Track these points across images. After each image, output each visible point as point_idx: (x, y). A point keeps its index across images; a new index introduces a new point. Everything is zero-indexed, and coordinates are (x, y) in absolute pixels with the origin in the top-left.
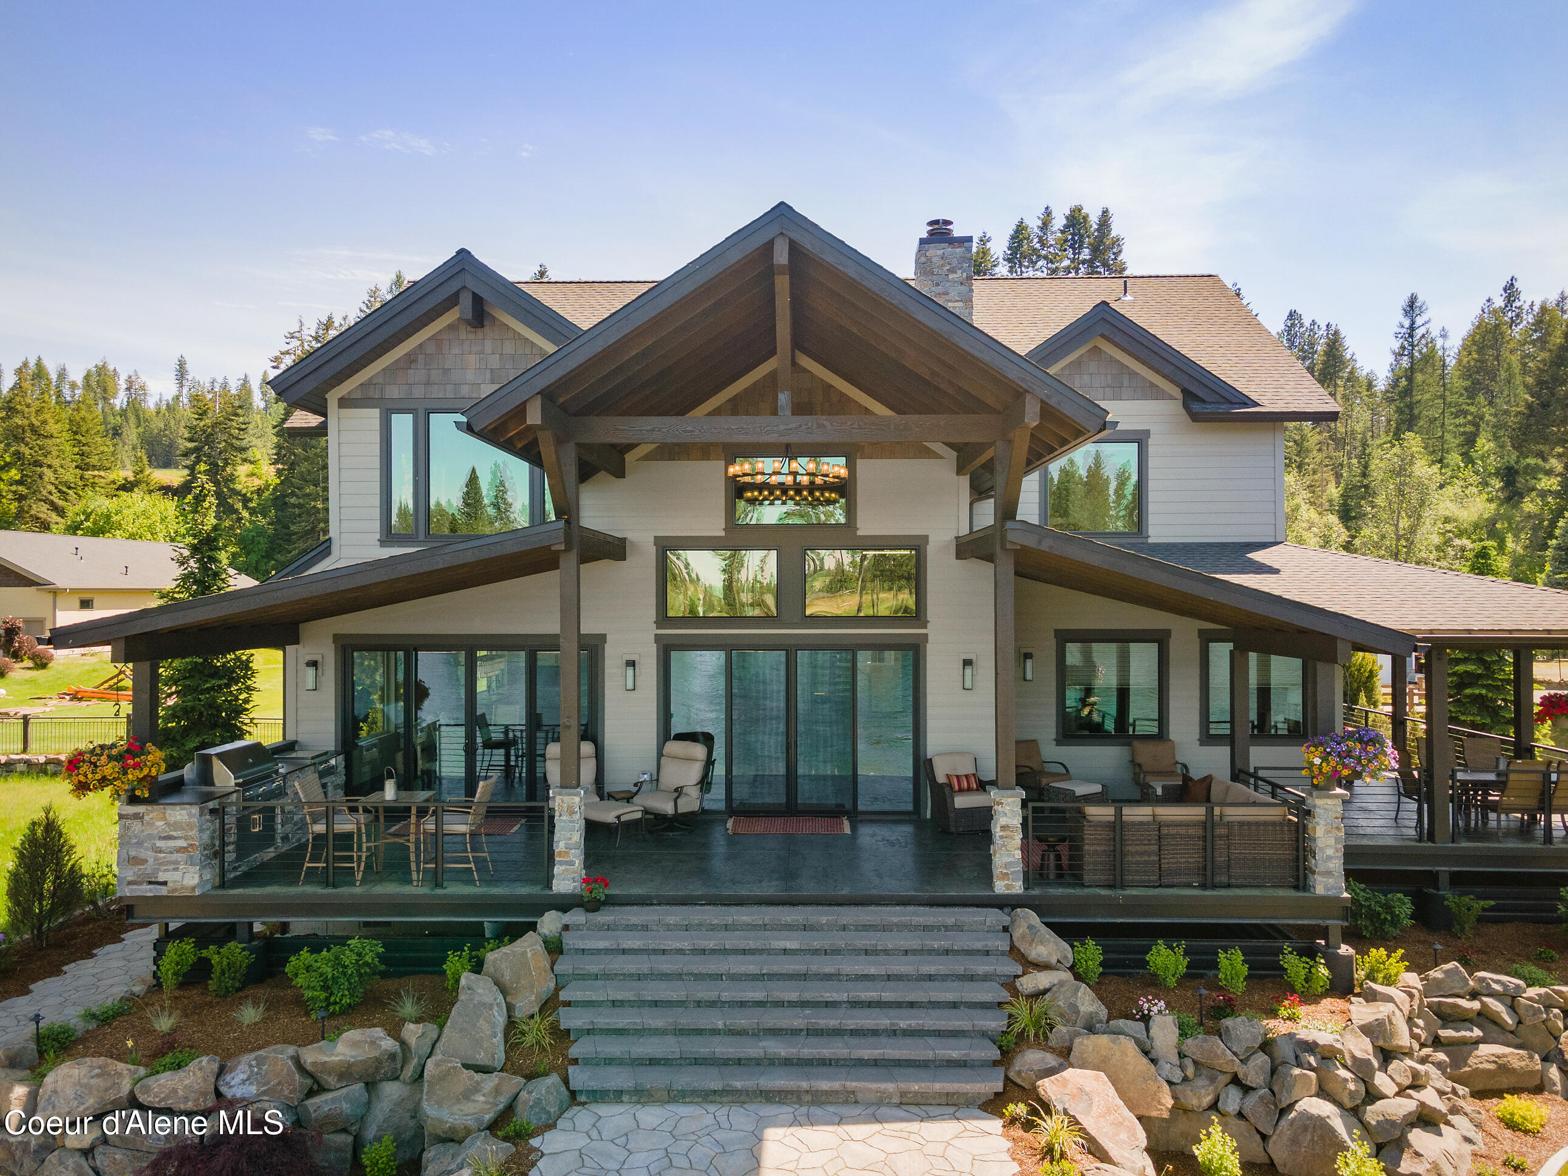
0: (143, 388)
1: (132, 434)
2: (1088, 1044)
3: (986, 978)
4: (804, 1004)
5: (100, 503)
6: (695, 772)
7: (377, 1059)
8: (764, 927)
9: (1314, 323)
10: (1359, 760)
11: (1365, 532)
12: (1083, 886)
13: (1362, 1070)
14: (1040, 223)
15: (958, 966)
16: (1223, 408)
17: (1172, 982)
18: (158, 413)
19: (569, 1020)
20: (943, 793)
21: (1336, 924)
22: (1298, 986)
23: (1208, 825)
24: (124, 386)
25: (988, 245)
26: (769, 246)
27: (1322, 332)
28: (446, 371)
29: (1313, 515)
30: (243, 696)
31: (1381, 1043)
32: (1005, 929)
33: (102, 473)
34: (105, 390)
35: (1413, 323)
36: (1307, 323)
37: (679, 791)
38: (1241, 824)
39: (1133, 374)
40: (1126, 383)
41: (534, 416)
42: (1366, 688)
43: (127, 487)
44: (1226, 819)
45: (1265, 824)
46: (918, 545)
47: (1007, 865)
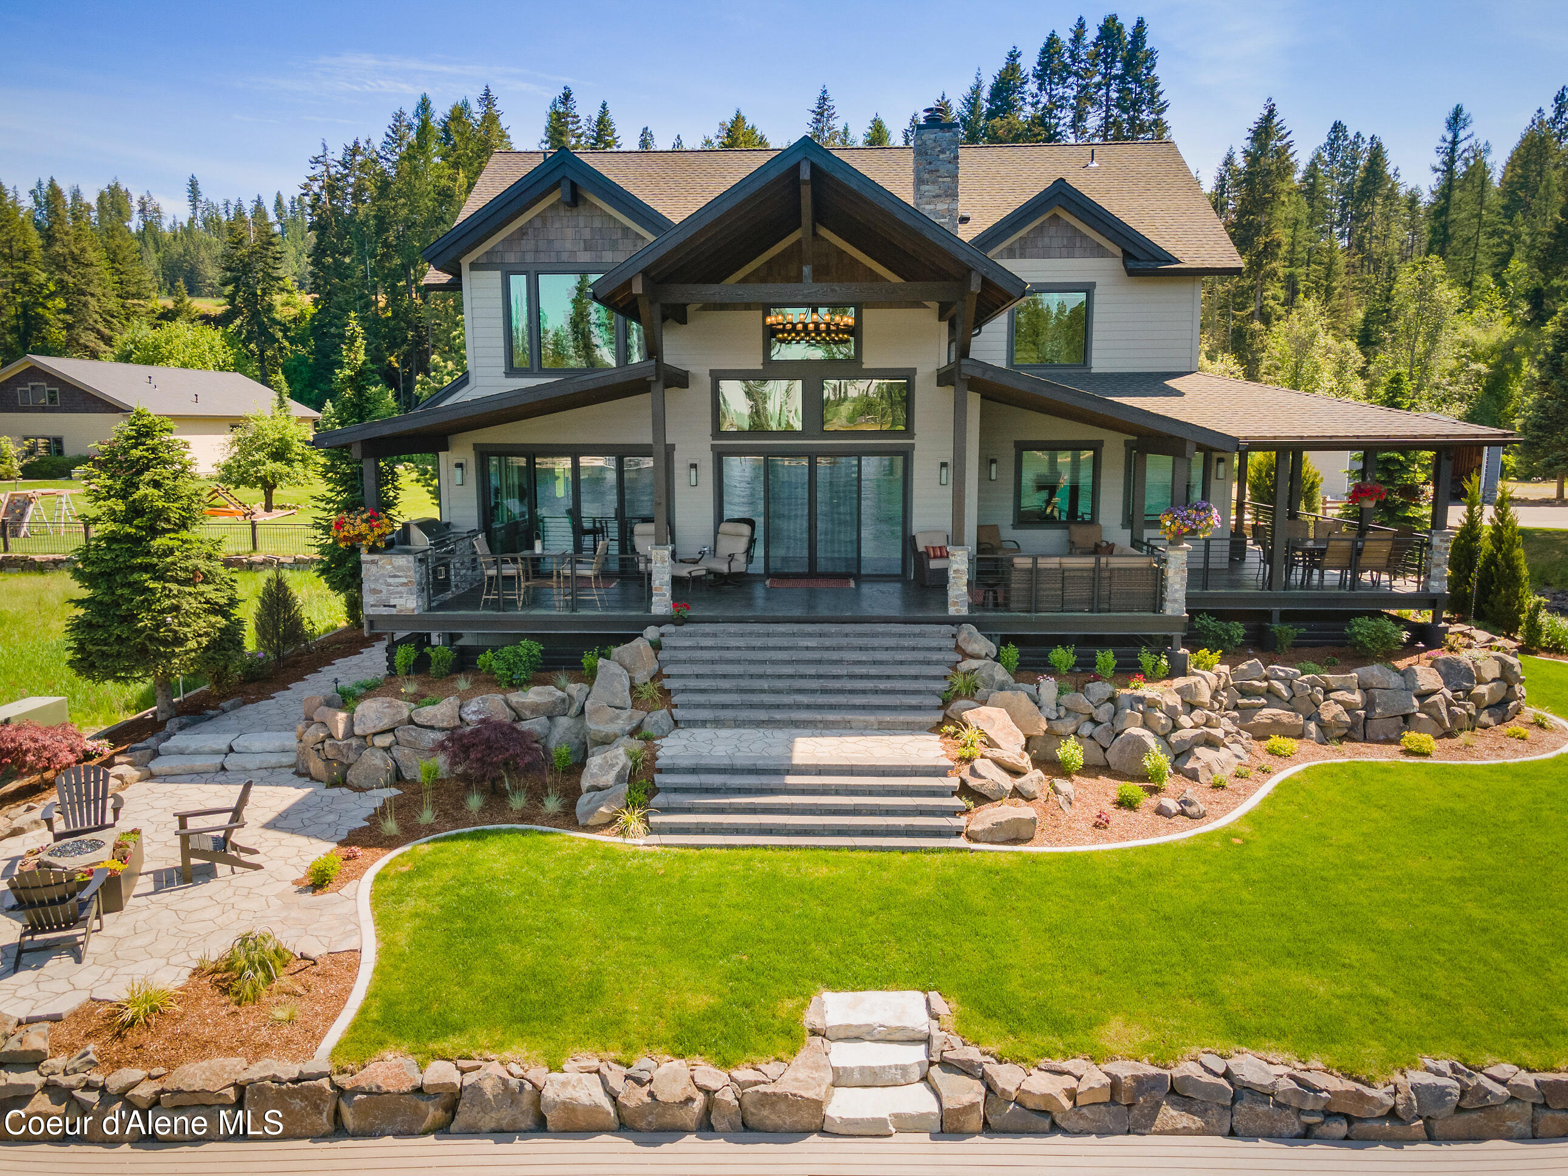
0: (157, 210)
1: (152, 259)
2: (998, 696)
3: (938, 663)
4: (820, 677)
5: (146, 333)
6: (742, 545)
7: (554, 702)
8: (794, 634)
9: (1358, 135)
10: (1194, 521)
11: (1381, 357)
12: (1009, 611)
13: (1172, 713)
14: (1072, 36)
15: (920, 656)
16: (1152, 265)
17: (1064, 671)
18: (175, 237)
19: (668, 684)
20: (922, 558)
21: (1178, 635)
22: (1148, 673)
23: (1097, 570)
24: (137, 208)
25: (1019, 60)
26: (797, 167)
27: (1366, 146)
28: (550, 241)
29: (1330, 340)
30: (391, 494)
31: (1188, 699)
32: (954, 636)
33: (142, 302)
34: (120, 212)
35: (1455, 136)
36: (1351, 135)
37: (732, 556)
38: (1119, 569)
39: (1084, 237)
40: (1078, 244)
41: (637, 288)
42: (1307, 497)
43: (168, 316)
44: (1111, 566)
45: (1137, 569)
46: (909, 374)
47: (956, 597)
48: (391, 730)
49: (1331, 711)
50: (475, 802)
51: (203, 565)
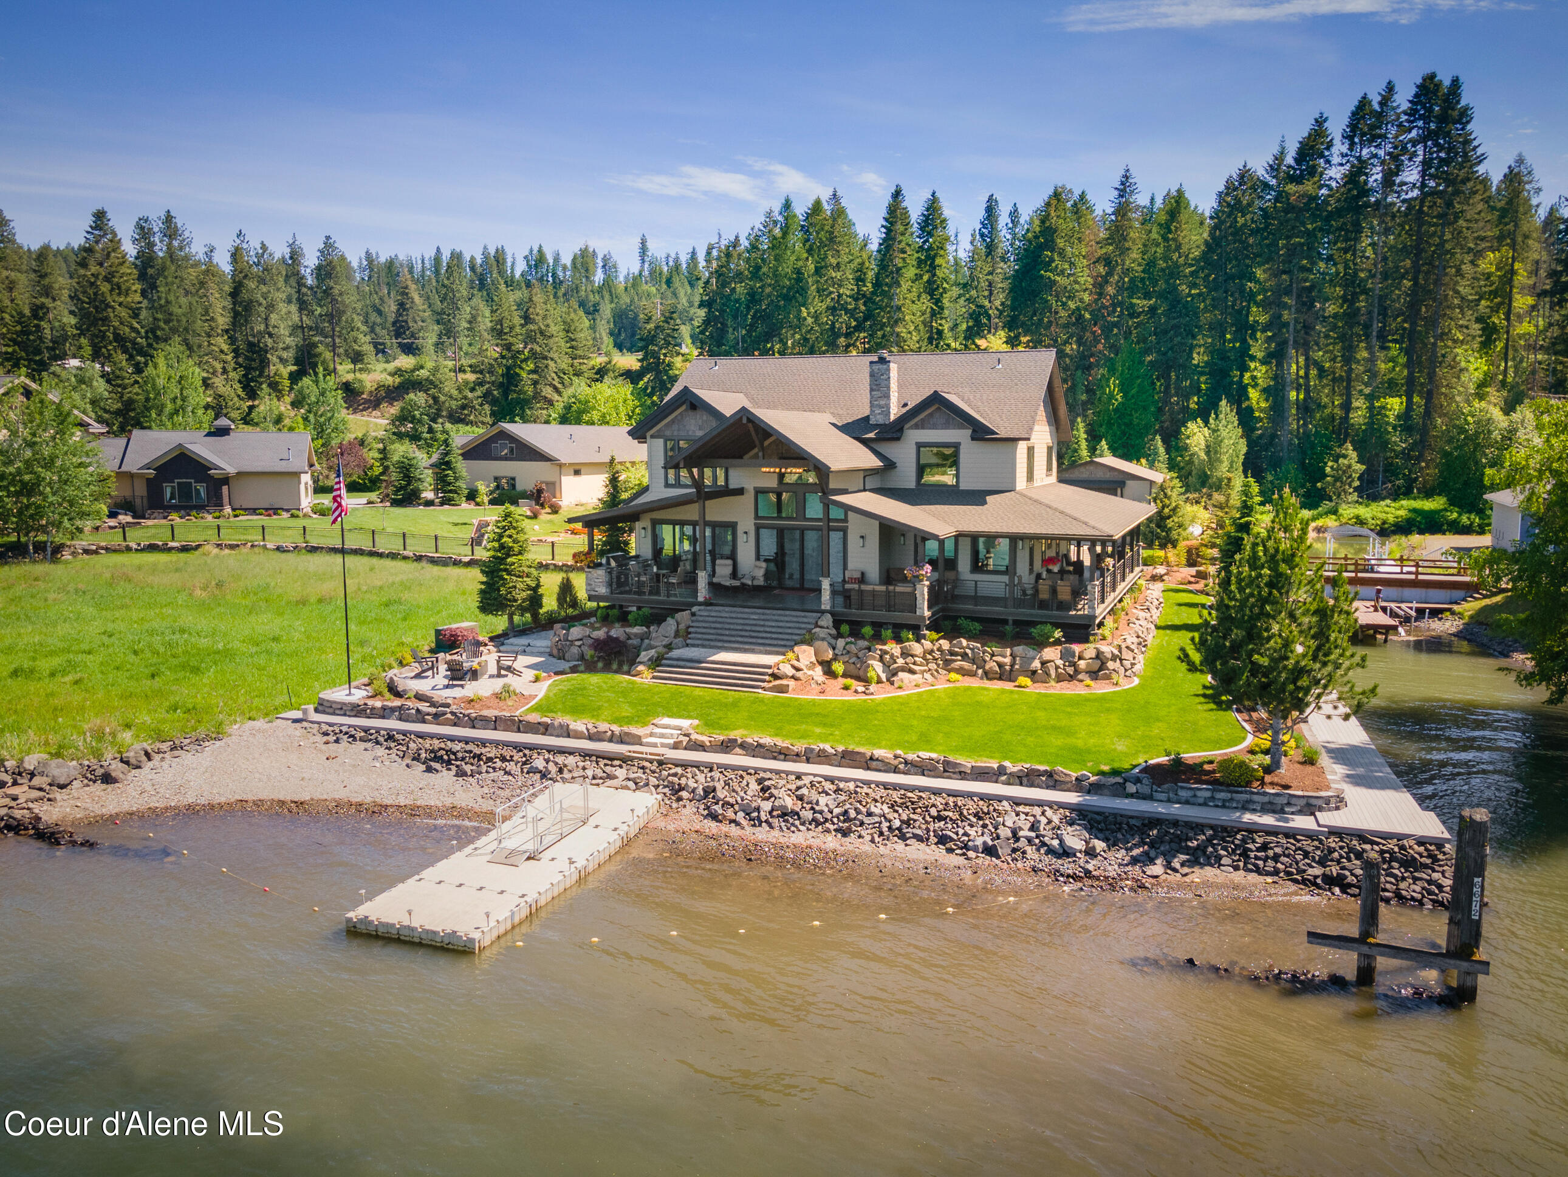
0: (615, 265)
1: (607, 310)
2: (816, 643)
3: (803, 628)
5: (580, 388)
6: (764, 572)
7: (643, 633)
12: (851, 609)
14: (1379, 98)
17: (868, 637)
18: (626, 288)
19: (691, 629)
21: (923, 624)
24: (601, 264)
25: (1326, 125)
32: (817, 618)
34: (587, 270)
37: (756, 578)
39: (954, 419)
40: (951, 422)
45: (907, 593)
47: (826, 601)
48: (581, 640)
49: (991, 665)
50: (600, 665)
51: (526, 570)
